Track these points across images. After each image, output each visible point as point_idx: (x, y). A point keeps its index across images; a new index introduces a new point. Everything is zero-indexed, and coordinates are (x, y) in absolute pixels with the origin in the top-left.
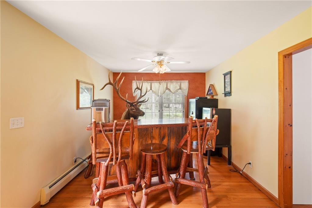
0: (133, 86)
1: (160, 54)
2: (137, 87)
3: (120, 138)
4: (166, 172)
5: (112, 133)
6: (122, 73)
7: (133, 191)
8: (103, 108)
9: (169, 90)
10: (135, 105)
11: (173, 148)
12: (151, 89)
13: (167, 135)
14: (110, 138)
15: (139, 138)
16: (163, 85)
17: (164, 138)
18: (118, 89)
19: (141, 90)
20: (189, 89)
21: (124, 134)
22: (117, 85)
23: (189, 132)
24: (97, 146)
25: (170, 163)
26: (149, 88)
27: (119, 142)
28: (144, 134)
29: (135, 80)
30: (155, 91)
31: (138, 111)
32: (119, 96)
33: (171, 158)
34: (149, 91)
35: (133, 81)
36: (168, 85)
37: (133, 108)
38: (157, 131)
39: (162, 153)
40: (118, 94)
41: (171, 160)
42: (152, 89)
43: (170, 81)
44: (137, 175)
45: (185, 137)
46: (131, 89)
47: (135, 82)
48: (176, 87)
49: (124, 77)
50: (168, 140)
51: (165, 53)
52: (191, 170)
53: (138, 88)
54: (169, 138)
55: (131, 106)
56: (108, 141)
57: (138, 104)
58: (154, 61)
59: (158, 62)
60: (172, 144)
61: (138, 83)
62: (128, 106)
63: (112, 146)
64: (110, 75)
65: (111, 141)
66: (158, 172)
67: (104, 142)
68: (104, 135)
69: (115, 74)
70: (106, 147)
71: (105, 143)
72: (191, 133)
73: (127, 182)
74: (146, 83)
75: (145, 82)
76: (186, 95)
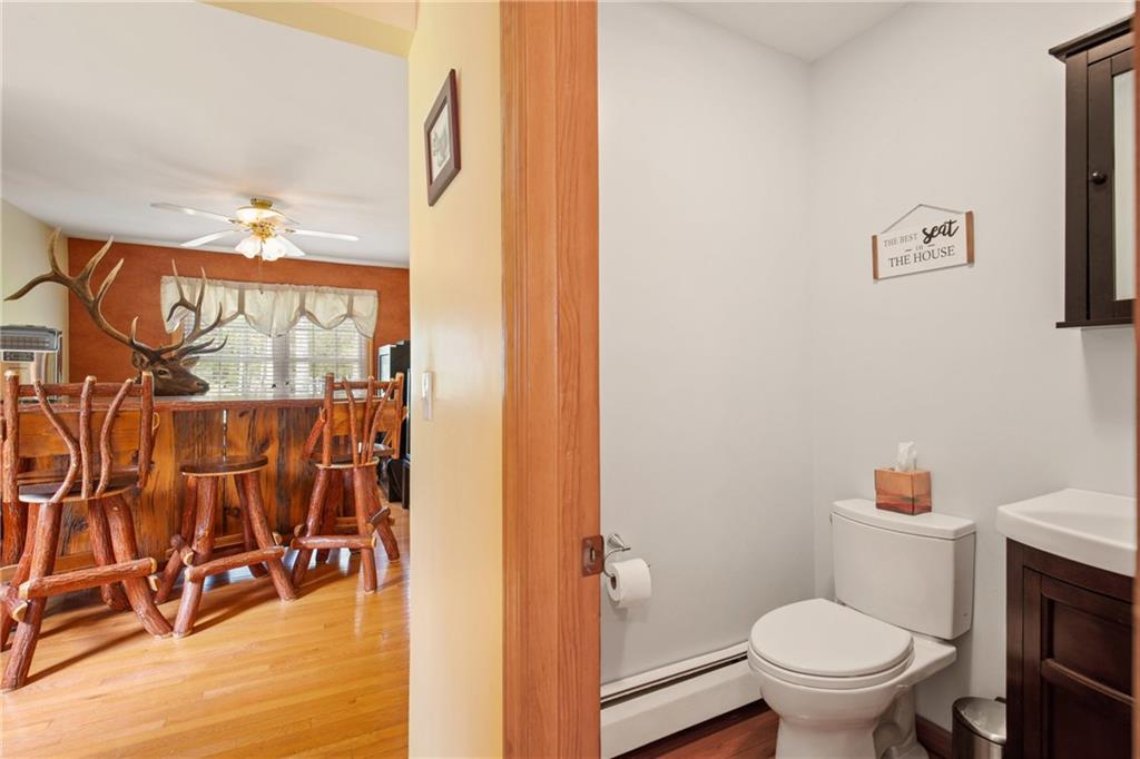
0: (162, 296)
1: (262, 203)
2: (182, 299)
3: (105, 426)
4: (261, 522)
5: (79, 413)
6: (114, 244)
7: (150, 574)
8: (32, 354)
9: (311, 317)
10: (172, 359)
11: (297, 471)
12: (241, 310)
13: (275, 435)
14: (71, 425)
15: (176, 446)
16: (289, 298)
17: (265, 444)
18: (96, 302)
19: (197, 310)
20: (379, 317)
21: (121, 414)
22: (88, 286)
23: (326, 411)
24: (20, 447)
25: (289, 514)
26: (232, 307)
27: (103, 436)
28: (197, 434)
29: (173, 275)
30: (256, 318)
31: (181, 380)
32: (100, 325)
33: (290, 500)
34: (233, 317)
35: (165, 278)
36: (307, 301)
37: (160, 368)
38: (244, 423)
39: (249, 471)
40: (95, 317)
41: (288, 507)
42: (247, 310)
43: (313, 287)
44: (168, 551)
45: (316, 425)
46: (158, 306)
47: (171, 281)
48: (335, 308)
49: (122, 261)
50: (281, 450)
51: (278, 201)
52: (348, 523)
53: (182, 303)
54: (284, 445)
55: (152, 363)
56: (61, 432)
57: (184, 355)
58: (240, 222)
59: (255, 225)
60: (295, 460)
61: (184, 288)
62: (139, 360)
63: (78, 448)
64: (55, 247)
65: (75, 435)
66: (242, 538)
67: (48, 437)
68: (49, 416)
69: (80, 246)
70: (56, 453)
71: (53, 439)
72: (332, 415)
73: (130, 554)
74: (221, 290)
75: (217, 286)
76: (371, 336)
